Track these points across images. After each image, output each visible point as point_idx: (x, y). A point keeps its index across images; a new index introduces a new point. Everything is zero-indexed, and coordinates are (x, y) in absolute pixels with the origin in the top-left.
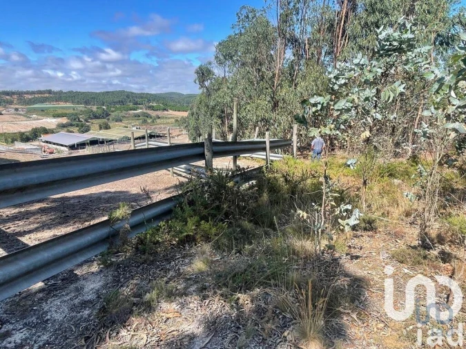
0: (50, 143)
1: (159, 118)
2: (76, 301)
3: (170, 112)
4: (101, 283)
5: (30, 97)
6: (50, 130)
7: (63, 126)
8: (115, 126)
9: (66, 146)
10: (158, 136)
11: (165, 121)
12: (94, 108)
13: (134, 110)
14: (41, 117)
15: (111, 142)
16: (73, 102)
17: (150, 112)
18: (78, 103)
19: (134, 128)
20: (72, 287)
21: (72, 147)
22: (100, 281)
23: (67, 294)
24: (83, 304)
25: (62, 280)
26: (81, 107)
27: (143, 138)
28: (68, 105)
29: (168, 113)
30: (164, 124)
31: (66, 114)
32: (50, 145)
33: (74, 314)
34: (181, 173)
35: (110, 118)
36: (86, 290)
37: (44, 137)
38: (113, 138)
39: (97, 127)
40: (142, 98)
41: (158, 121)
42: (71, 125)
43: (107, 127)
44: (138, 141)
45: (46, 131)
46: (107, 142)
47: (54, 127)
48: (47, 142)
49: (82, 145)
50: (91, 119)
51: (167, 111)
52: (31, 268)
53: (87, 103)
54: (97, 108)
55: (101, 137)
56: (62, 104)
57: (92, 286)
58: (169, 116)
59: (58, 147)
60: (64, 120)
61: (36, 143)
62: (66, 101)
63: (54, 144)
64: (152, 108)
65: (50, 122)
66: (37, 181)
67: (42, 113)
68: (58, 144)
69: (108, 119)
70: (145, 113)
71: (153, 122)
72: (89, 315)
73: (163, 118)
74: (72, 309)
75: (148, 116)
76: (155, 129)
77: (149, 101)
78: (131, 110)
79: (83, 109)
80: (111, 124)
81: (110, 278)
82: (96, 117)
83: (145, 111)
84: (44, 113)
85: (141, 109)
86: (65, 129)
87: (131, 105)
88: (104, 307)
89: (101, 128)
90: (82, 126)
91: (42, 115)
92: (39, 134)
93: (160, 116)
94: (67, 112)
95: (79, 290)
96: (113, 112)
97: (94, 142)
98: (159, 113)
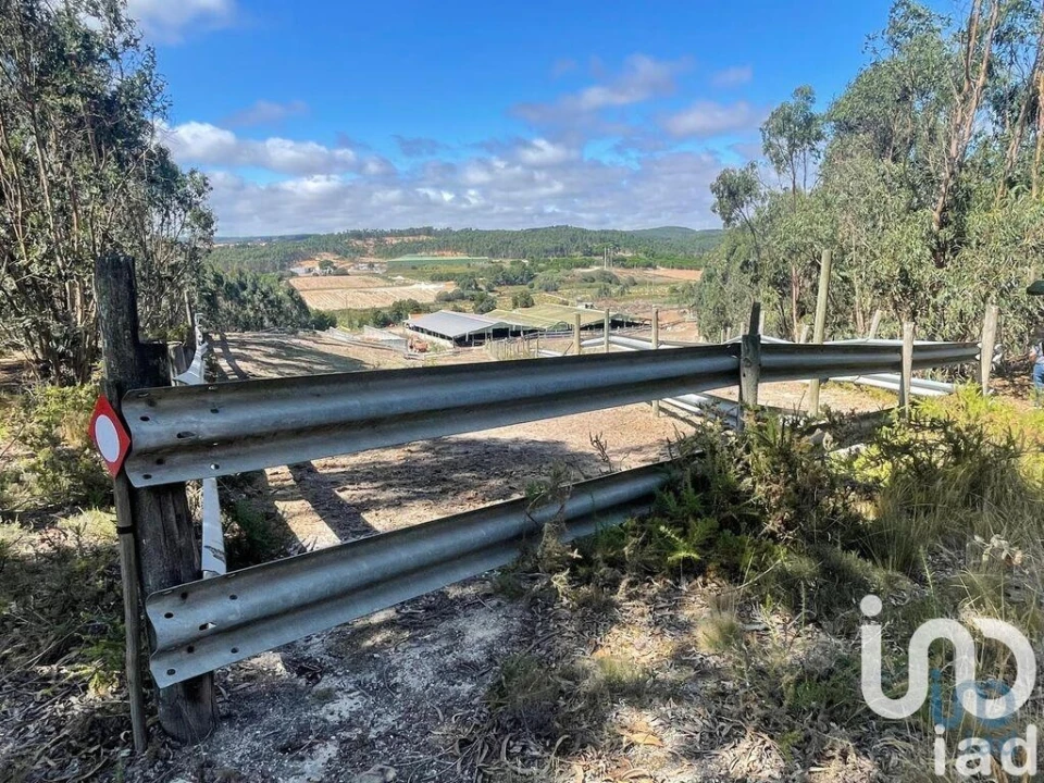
0: (422, 330)
1: (635, 284)
2: (449, 659)
3: (662, 271)
4: (498, 631)
5: (395, 242)
6: (423, 305)
7: (446, 299)
8: (543, 301)
9: (449, 339)
10: (629, 325)
11: (647, 290)
12: (507, 264)
13: (585, 266)
14: (411, 281)
15: (532, 333)
16: (468, 252)
17: (616, 271)
18: (478, 253)
19: (581, 307)
20: (445, 626)
21: (461, 341)
22: (495, 626)
23: (434, 641)
24: (460, 667)
25: (427, 609)
26: (482, 262)
27: (600, 326)
28: (461, 256)
29: (657, 272)
30: (644, 298)
31: (455, 275)
32: (423, 336)
33: (443, 685)
34: (675, 410)
35: (536, 283)
36: (468, 639)
37: (413, 320)
38: (538, 326)
39: (509, 301)
40: (602, 240)
41: (633, 290)
42: (463, 297)
43: (528, 303)
44: (588, 333)
45: (417, 309)
46: (525, 333)
47: (431, 300)
48: (417, 329)
49: (478, 338)
50: (499, 285)
51: (655, 268)
52: (377, 575)
53: (493, 253)
54: (512, 263)
55: (513, 323)
56: (449, 256)
57: (480, 634)
58: (658, 280)
59: (435, 339)
60: (450, 288)
61: (398, 330)
62: (456, 250)
63: (429, 333)
64: (622, 262)
65: (426, 291)
66: (400, 409)
67: (414, 272)
68: (435, 334)
69: (532, 287)
70: (605, 273)
71: (622, 293)
72: (472, 695)
73: (644, 283)
74: (442, 672)
75: (612, 280)
76: (624, 308)
77: (617, 247)
78: (578, 267)
79: (487, 265)
80: (535, 297)
81: (516, 623)
82: (509, 282)
83: (605, 269)
84: (417, 272)
85: (598, 265)
86: (451, 305)
87: (578, 256)
88: (500, 682)
89: (515, 305)
90: (482, 300)
91: (412, 277)
92: (404, 313)
93: (637, 279)
94: (457, 270)
95: (456, 636)
96: (541, 271)
97: (500, 333)
98: (636, 273)
